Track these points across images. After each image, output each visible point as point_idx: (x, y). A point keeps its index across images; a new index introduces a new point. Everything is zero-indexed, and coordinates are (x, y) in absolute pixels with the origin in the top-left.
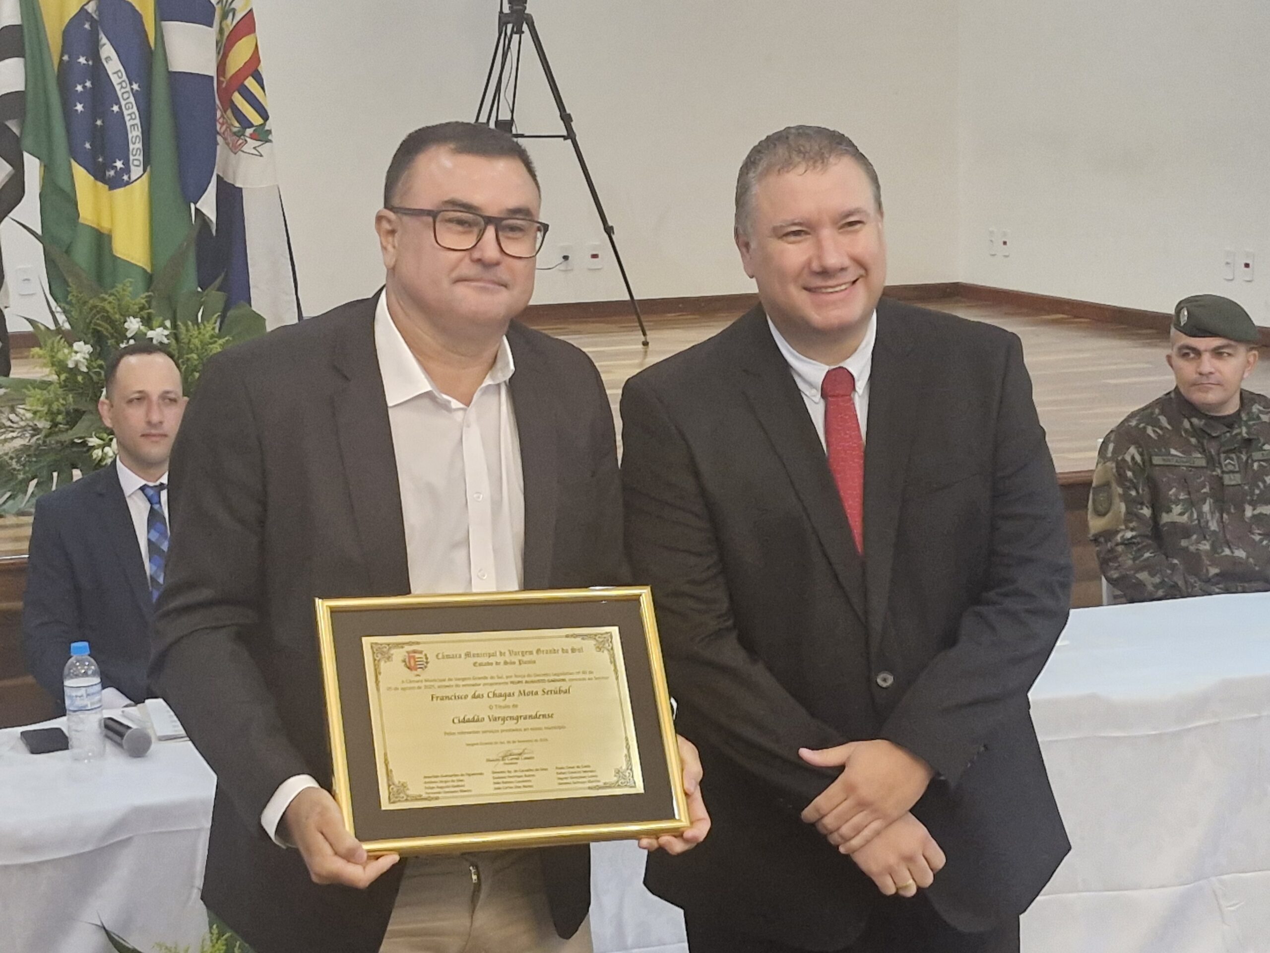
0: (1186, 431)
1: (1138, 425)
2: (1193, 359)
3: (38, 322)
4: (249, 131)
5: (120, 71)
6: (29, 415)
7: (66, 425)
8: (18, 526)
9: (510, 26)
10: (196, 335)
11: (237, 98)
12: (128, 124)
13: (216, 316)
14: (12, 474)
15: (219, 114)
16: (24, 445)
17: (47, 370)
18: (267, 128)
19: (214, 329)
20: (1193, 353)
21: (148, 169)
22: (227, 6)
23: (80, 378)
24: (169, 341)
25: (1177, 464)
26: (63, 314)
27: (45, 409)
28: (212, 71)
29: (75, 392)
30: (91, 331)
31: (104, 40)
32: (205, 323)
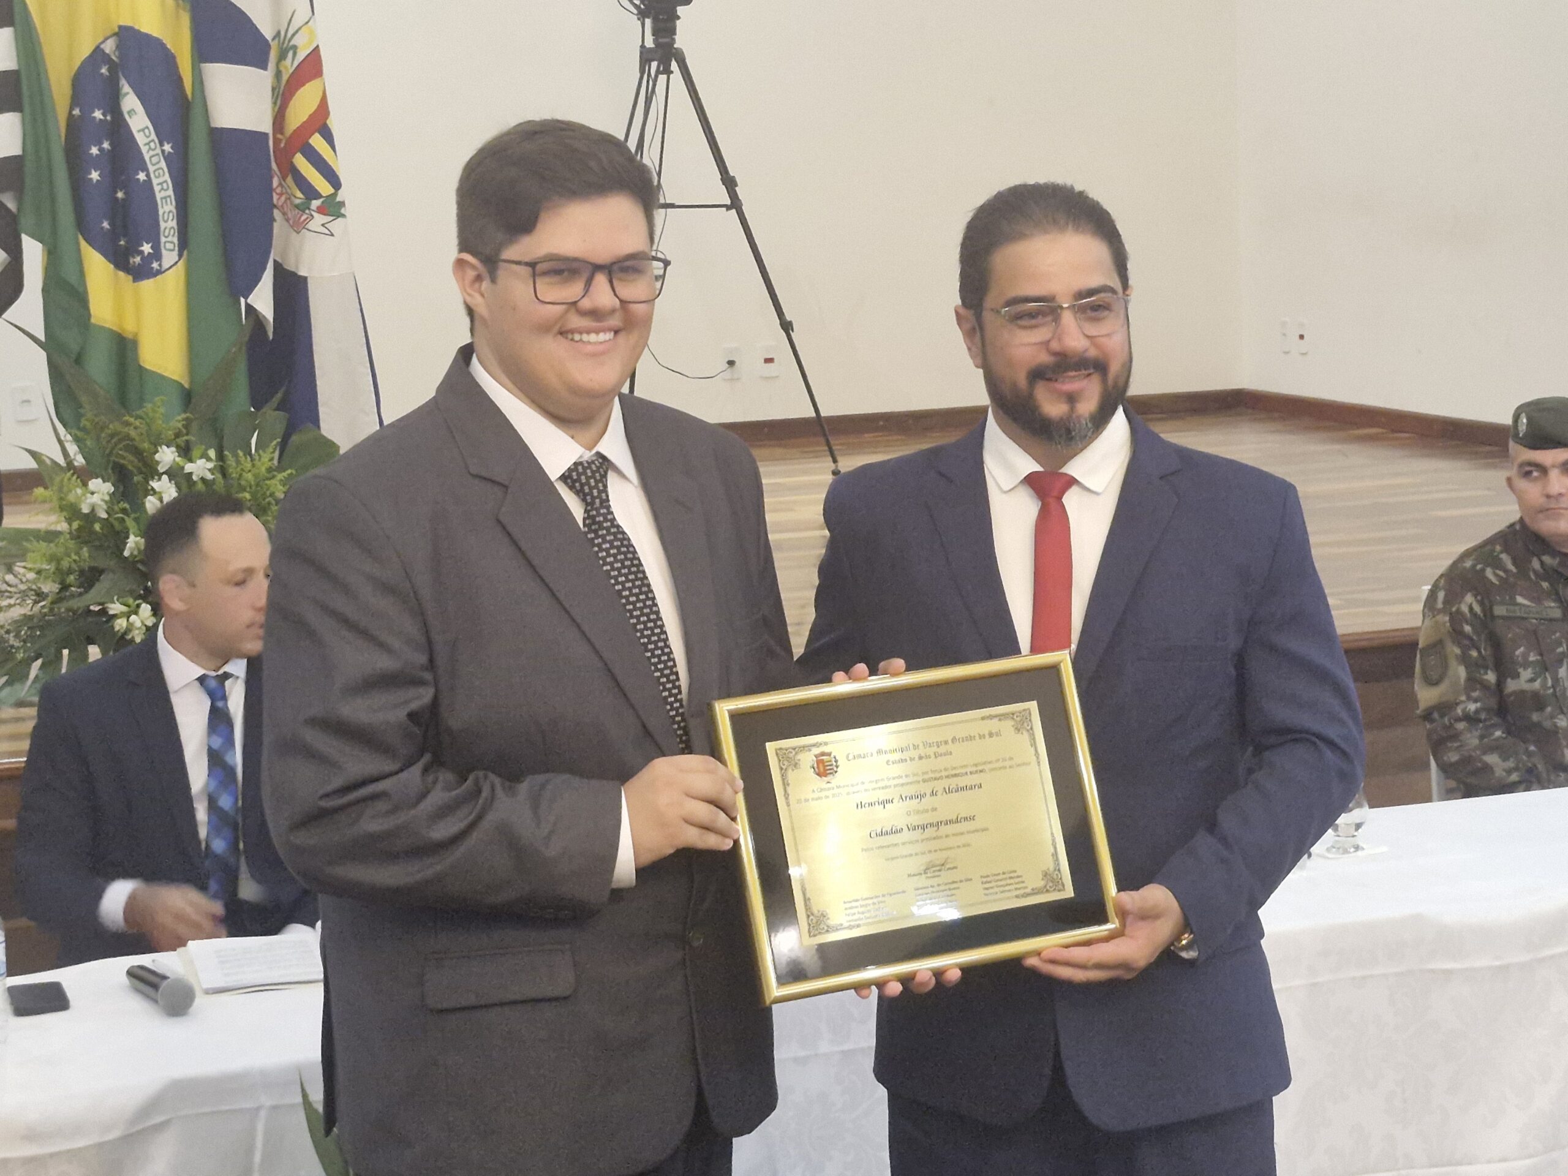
0: (1535, 571)
1: (1474, 566)
2: (1536, 478)
3: (42, 455)
4: (315, 204)
5: (147, 128)
6: (31, 576)
7: (79, 587)
8: (18, 720)
9: (654, 65)
10: (249, 469)
11: (301, 162)
12: (159, 196)
13: (275, 442)
14: (9, 653)
15: (275, 182)
16: (25, 615)
17: (53, 518)
18: (338, 199)
19: (272, 459)
20: (1536, 471)
21: (185, 253)
22: (286, 42)
23: (97, 527)
24: (213, 477)
25: (1525, 615)
26: (73, 443)
27: (50, 567)
28: (265, 125)
29: (90, 544)
30: (111, 465)
31: (126, 88)
32: (261, 452)
